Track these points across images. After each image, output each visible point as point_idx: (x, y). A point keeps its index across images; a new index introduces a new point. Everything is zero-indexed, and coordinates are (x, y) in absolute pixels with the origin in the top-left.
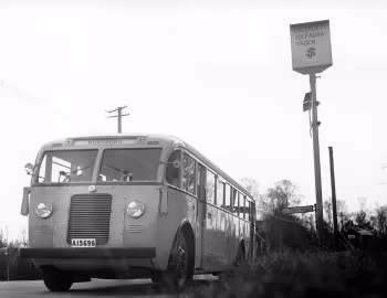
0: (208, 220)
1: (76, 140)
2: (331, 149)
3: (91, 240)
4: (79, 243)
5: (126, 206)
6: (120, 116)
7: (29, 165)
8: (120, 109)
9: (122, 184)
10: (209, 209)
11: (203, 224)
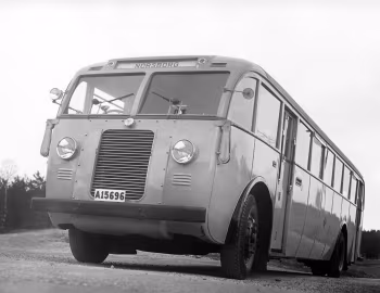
0: (295, 188)
1: (120, 62)
3: (120, 192)
4: (103, 195)
5: (171, 148)
7: (55, 90)
9: (169, 118)
10: (298, 173)
11: (288, 192)
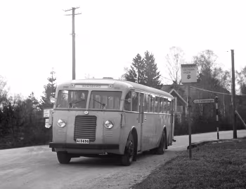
1: (75, 84)
2: (232, 51)
3: (87, 140)
4: (80, 141)
5: (104, 124)
6: (73, 15)
8: (74, 9)
9: (102, 111)
